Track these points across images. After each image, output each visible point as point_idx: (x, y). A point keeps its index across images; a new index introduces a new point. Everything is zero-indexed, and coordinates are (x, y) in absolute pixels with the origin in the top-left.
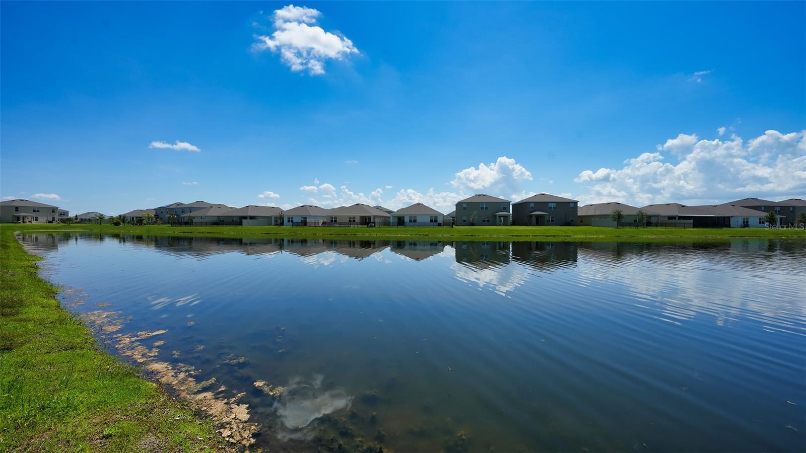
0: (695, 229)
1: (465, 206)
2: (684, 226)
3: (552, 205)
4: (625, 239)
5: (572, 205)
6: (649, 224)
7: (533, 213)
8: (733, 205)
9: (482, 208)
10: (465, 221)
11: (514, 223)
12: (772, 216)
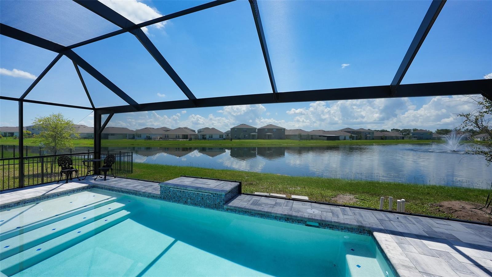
0: (328, 141)
1: (236, 130)
2: (323, 140)
3: (275, 130)
4: (302, 145)
5: (283, 130)
6: (312, 139)
7: (267, 134)
8: (342, 130)
9: (244, 131)
10: (236, 137)
11: (258, 138)
12: (351, 135)
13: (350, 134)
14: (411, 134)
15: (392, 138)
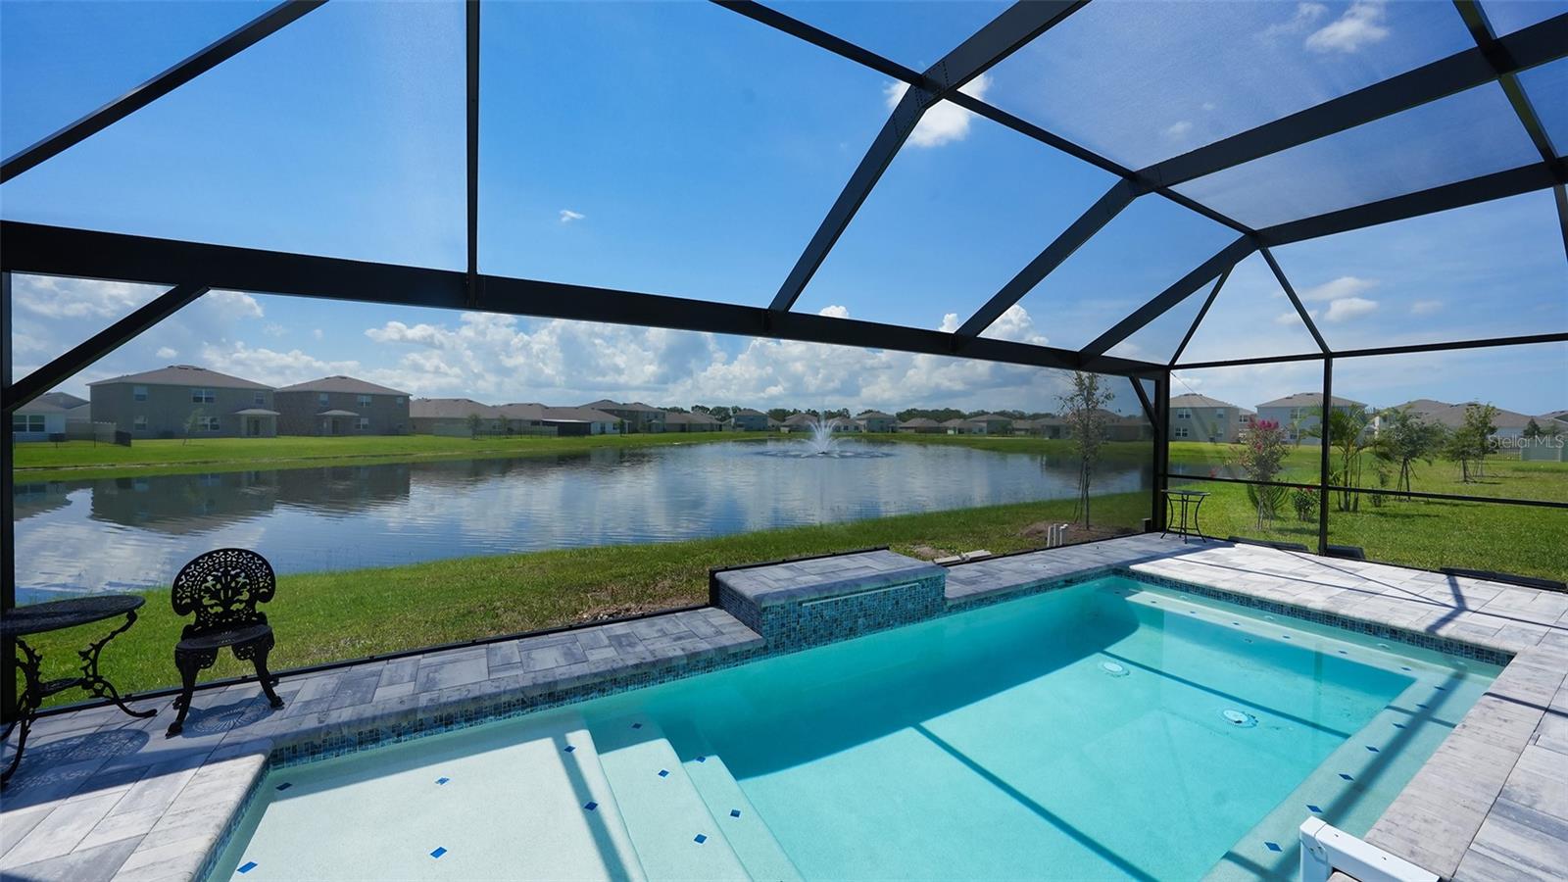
0: (561, 439)
2: (550, 434)
3: (365, 399)
4: (488, 453)
5: (400, 401)
6: (510, 432)
7: (327, 413)
9: (199, 400)
11: (282, 431)
12: (622, 422)
13: (617, 420)
14: (733, 420)
15: (701, 428)
